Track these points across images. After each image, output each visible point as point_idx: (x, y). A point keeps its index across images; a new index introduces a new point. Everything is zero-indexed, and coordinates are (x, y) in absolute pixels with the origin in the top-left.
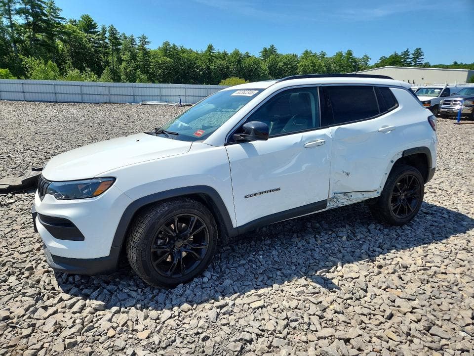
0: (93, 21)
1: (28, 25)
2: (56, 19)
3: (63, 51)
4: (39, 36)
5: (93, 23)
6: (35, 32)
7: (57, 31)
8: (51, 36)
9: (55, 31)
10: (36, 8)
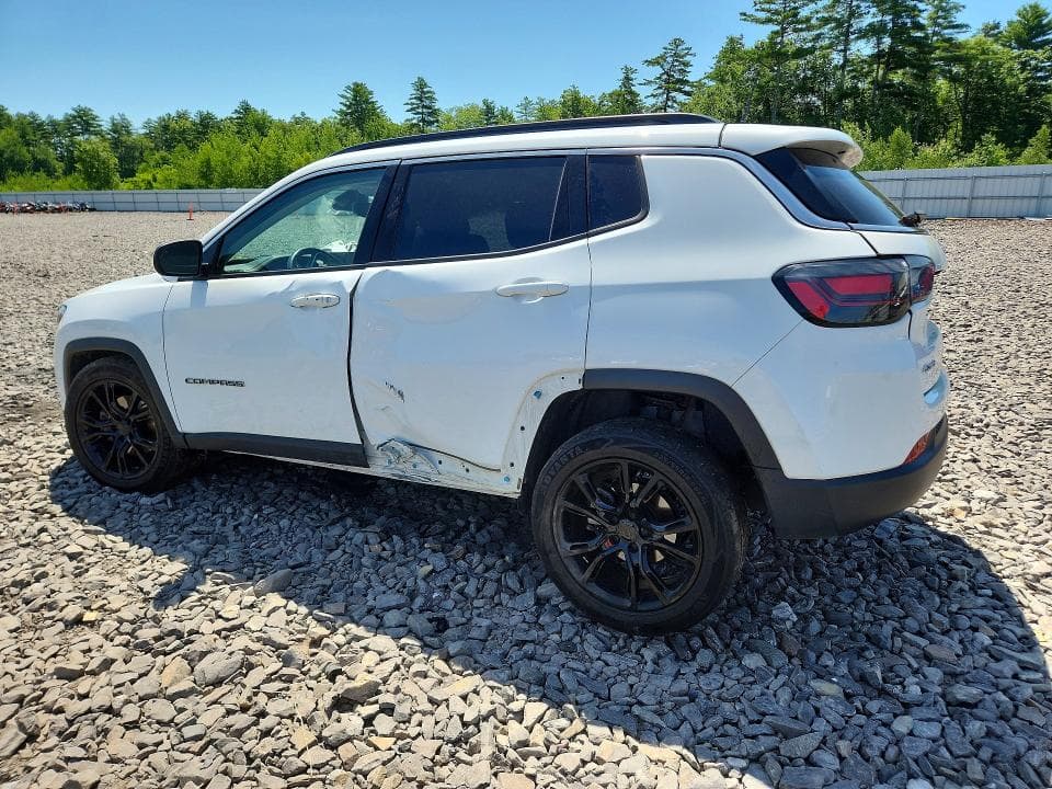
0: (1046, 15)
1: (877, 57)
2: (946, 31)
3: (945, 101)
4: (897, 77)
5: (1044, 22)
6: (889, 69)
7: (941, 59)
8: (924, 72)
9: (936, 60)
10: (902, 17)
